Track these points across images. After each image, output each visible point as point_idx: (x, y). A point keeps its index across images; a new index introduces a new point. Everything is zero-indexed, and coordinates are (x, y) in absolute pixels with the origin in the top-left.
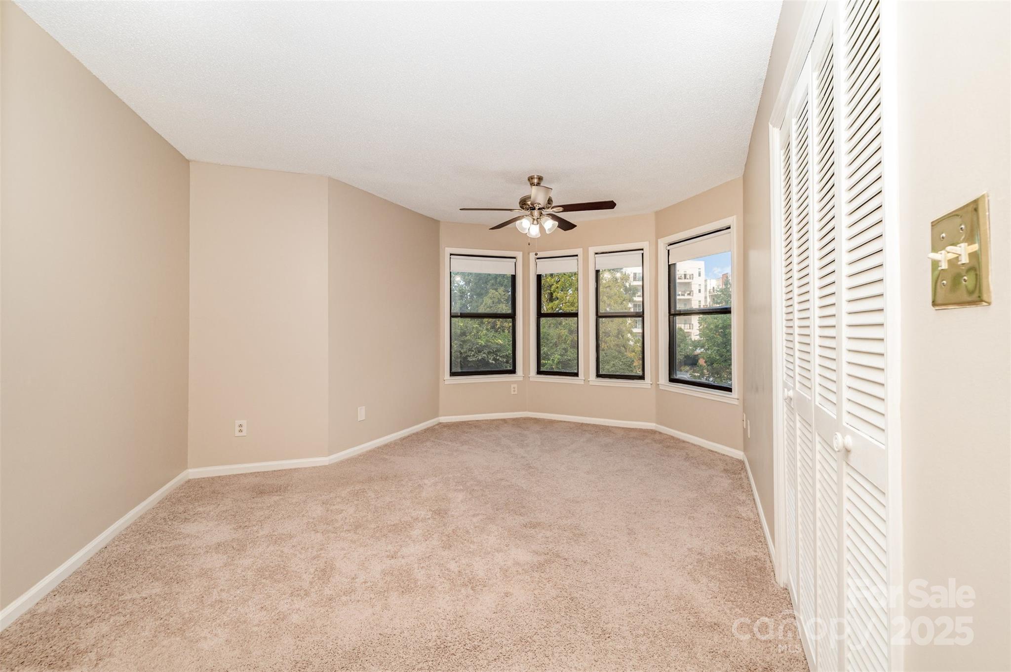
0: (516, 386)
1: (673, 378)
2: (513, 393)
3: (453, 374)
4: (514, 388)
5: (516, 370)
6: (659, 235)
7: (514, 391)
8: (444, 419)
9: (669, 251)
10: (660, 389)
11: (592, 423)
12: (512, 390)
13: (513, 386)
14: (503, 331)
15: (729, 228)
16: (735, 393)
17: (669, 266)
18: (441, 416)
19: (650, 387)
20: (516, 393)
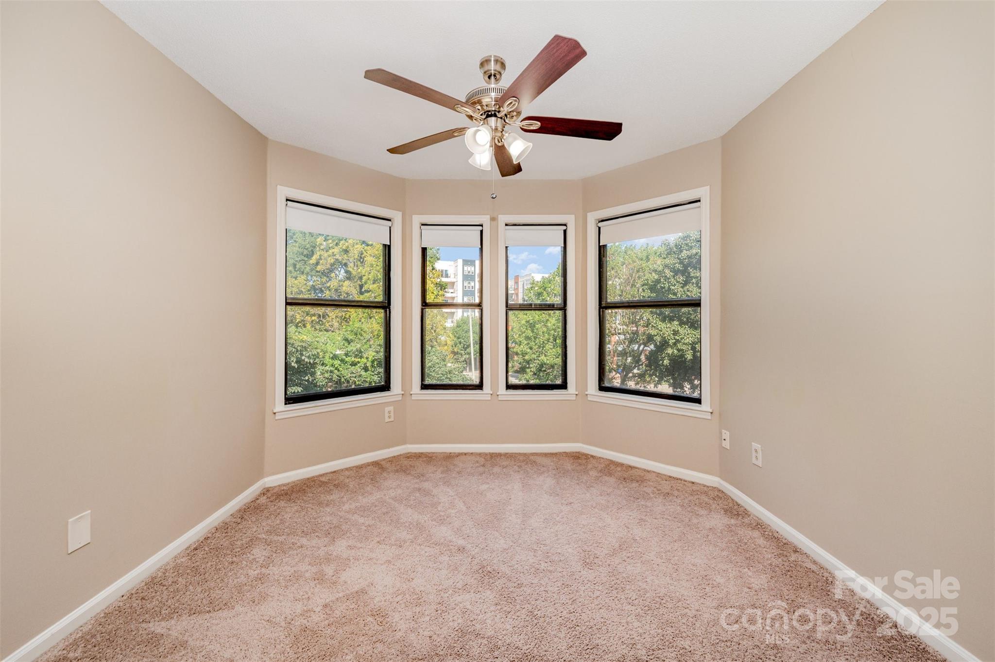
0: (391, 408)
1: (604, 385)
2: (387, 420)
3: (290, 400)
4: (389, 412)
5: (391, 385)
6: (588, 207)
7: (389, 417)
8: (273, 480)
9: (599, 228)
10: (589, 401)
11: (503, 451)
12: (387, 415)
13: (387, 409)
14: (305, 326)
15: (699, 201)
16: (706, 406)
17: (600, 247)
18: (267, 476)
19: (574, 398)
20: (392, 419)
